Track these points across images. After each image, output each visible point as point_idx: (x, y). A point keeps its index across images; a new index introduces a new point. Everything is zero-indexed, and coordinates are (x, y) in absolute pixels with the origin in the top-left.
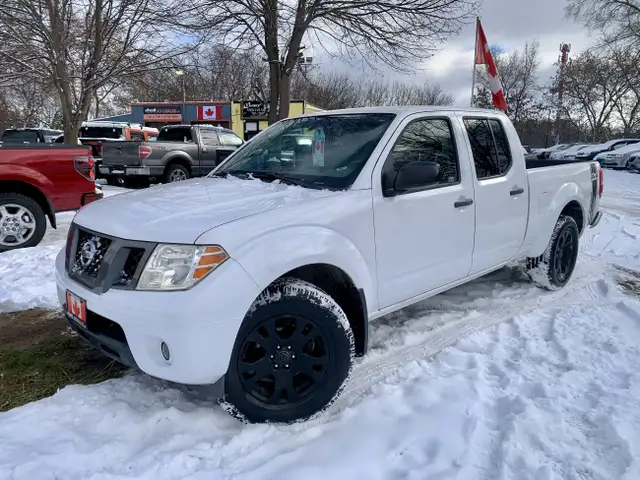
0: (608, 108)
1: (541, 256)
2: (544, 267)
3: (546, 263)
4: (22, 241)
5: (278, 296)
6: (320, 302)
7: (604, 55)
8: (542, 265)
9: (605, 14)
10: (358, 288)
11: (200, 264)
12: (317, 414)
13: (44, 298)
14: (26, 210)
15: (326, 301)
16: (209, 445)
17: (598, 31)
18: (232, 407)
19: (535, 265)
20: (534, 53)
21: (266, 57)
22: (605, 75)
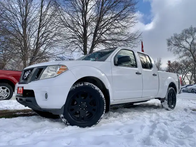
0: (184, 76)
1: (165, 98)
2: (166, 102)
3: (166, 100)
4: (5, 98)
5: (82, 85)
6: (95, 88)
7: (179, 61)
8: (165, 101)
9: (178, 50)
10: (107, 89)
11: (59, 70)
12: (94, 126)
13: (9, 107)
14: (8, 88)
15: (97, 88)
16: (57, 129)
17: (177, 54)
18: (66, 120)
19: (163, 101)
20: (160, 61)
21: (84, 53)
22: (181, 67)
